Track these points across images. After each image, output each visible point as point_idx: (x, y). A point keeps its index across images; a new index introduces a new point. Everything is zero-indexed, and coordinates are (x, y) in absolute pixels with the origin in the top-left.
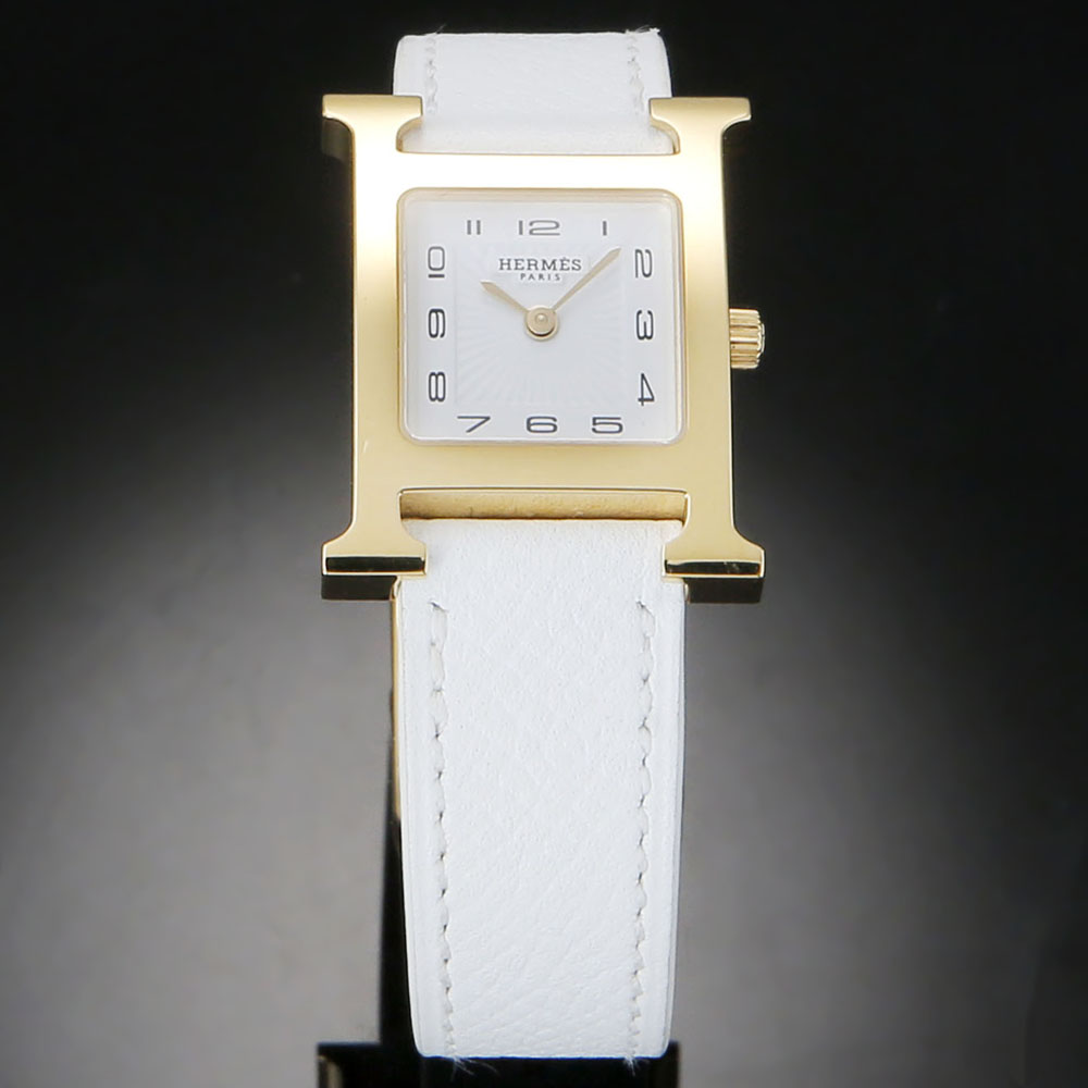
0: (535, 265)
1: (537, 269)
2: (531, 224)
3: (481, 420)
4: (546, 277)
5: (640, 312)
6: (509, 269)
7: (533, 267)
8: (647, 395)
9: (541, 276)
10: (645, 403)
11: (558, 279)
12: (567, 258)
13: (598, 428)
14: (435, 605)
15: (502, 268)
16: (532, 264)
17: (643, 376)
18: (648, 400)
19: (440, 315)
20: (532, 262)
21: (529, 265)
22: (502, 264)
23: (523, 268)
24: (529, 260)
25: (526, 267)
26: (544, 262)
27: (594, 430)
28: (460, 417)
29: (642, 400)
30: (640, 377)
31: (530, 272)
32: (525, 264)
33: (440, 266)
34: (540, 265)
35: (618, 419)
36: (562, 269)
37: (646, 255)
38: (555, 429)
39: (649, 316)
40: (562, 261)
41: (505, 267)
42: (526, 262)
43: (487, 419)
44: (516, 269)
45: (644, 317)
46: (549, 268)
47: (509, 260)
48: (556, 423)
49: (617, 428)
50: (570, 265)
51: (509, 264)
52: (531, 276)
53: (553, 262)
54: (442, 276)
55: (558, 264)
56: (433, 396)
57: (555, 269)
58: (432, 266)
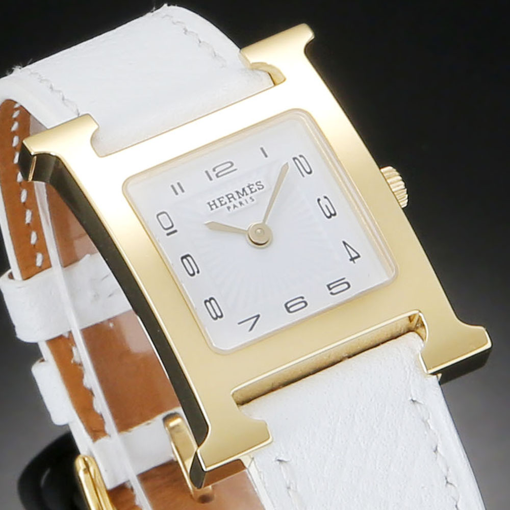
0: (233, 197)
1: (235, 199)
2: (214, 170)
3: (255, 319)
4: (244, 202)
5: (319, 200)
6: (217, 207)
7: (232, 199)
8: (354, 255)
9: (241, 203)
10: (355, 260)
11: (253, 200)
12: (251, 183)
13: (334, 291)
14: (280, 461)
15: (212, 209)
16: (230, 197)
17: (345, 243)
18: (356, 258)
19: (189, 258)
20: (230, 196)
21: (229, 199)
22: (211, 206)
23: (226, 203)
24: (227, 196)
25: (228, 201)
26: (237, 192)
27: (332, 294)
28: (239, 323)
29: (352, 259)
30: (343, 244)
31: (232, 203)
32: (226, 200)
33: (171, 225)
34: (236, 196)
35: (343, 279)
36: (252, 192)
37: (301, 159)
38: (306, 304)
39: (326, 200)
40: (249, 187)
41: (214, 207)
42: (226, 198)
43: (258, 316)
44: (222, 205)
45: (324, 202)
46: (243, 195)
47: (214, 201)
48: (305, 300)
49: (346, 286)
50: (255, 187)
51: (215, 204)
52: (235, 206)
53: (244, 190)
54: (175, 231)
55: (247, 190)
56: (214, 316)
57: (247, 194)
58: (166, 227)
